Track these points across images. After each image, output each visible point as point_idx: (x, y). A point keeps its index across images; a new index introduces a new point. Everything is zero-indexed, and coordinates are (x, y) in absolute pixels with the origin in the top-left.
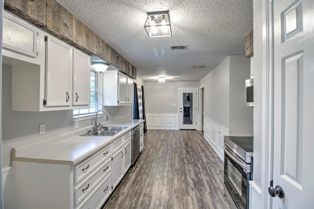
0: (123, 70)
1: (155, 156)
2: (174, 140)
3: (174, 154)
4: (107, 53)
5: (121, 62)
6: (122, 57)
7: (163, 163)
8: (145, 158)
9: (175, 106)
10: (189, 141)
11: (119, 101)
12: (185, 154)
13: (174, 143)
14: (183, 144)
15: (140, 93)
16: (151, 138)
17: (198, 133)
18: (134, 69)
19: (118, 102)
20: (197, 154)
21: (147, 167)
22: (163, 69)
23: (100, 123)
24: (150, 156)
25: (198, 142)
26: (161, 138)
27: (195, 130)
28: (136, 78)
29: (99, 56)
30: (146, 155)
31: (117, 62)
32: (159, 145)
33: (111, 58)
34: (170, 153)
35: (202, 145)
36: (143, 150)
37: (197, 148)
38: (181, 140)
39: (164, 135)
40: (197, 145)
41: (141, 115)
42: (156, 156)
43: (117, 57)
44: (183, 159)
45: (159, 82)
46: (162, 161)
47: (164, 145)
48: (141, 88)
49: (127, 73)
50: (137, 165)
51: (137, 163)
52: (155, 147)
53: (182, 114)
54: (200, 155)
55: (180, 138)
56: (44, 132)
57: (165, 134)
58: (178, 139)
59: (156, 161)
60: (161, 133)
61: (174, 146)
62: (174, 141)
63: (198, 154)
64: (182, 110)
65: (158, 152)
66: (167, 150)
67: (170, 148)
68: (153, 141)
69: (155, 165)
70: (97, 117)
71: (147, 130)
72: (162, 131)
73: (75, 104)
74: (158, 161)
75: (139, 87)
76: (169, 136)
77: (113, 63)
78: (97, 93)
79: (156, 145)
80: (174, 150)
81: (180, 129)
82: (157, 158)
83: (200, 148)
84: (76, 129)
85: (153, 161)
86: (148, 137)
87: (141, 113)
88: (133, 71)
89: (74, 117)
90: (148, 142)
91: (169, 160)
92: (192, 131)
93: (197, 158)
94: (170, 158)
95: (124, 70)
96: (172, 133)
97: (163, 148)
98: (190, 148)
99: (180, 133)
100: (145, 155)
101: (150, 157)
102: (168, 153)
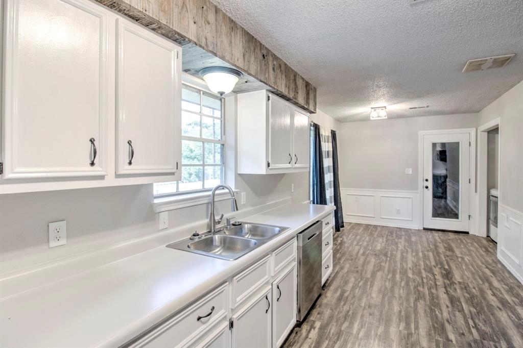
0: (280, 89)
1: (360, 299)
2: (409, 256)
3: (412, 300)
4: (231, 42)
5: (274, 69)
6: (275, 58)
7: (381, 329)
8: (334, 300)
9: (411, 173)
10: (453, 265)
11: (270, 162)
12: (447, 306)
13: (410, 265)
14: (436, 271)
15: (327, 147)
16: (351, 244)
17: (475, 244)
18: (310, 89)
19: (268, 165)
20: (484, 312)
21: (339, 334)
22: (381, 83)
23: (222, 216)
24: (347, 298)
25: (484, 273)
26: (375, 247)
27: (467, 233)
28: (315, 110)
29: (203, 45)
30: (338, 294)
31: (261, 67)
32: (370, 268)
33: (244, 56)
34: (400, 297)
35: (496, 284)
36: (333, 275)
37: (482, 291)
38: (429, 259)
39: (385, 239)
40: (481, 282)
41: (329, 193)
42: (364, 300)
43: (263, 56)
44: (443, 326)
45: (371, 118)
46: (379, 322)
47: (384, 267)
48: (330, 135)
49: (291, 96)
50: (314, 322)
51: (315, 312)
52: (362, 271)
53: (429, 193)
54: (498, 321)
55: (426, 253)
56: (63, 241)
57: (387, 238)
58: (421, 254)
59: (362, 316)
60: (376, 233)
61: (410, 275)
62: (410, 258)
63: (489, 314)
64: (430, 184)
65: (368, 287)
66: (393, 287)
67: (402, 280)
68: (358, 252)
69: (359, 330)
70: (215, 200)
71: (344, 224)
72: (379, 229)
73: (121, 172)
74: (367, 319)
75: (325, 132)
76: (397, 244)
77: (249, 68)
78: (223, 145)
79: (363, 266)
80: (412, 288)
81: (425, 229)
82: (364, 309)
83: (494, 295)
84: (161, 228)
85: (354, 315)
86: (345, 243)
87: (331, 188)
88: (308, 94)
89: (156, 201)
90: (344, 254)
91: (400, 321)
92: (457, 236)
93: (487, 329)
94: (403, 313)
95: (283, 90)
96: (403, 237)
97: (382, 277)
98: (461, 289)
99: (424, 239)
100: (336, 290)
101: (348, 302)
102: (397, 295)
